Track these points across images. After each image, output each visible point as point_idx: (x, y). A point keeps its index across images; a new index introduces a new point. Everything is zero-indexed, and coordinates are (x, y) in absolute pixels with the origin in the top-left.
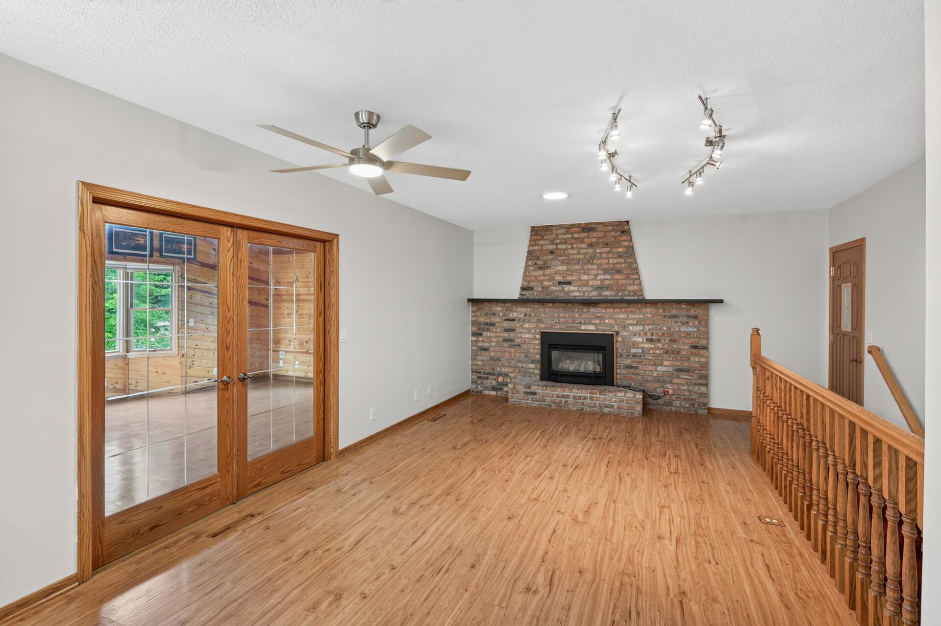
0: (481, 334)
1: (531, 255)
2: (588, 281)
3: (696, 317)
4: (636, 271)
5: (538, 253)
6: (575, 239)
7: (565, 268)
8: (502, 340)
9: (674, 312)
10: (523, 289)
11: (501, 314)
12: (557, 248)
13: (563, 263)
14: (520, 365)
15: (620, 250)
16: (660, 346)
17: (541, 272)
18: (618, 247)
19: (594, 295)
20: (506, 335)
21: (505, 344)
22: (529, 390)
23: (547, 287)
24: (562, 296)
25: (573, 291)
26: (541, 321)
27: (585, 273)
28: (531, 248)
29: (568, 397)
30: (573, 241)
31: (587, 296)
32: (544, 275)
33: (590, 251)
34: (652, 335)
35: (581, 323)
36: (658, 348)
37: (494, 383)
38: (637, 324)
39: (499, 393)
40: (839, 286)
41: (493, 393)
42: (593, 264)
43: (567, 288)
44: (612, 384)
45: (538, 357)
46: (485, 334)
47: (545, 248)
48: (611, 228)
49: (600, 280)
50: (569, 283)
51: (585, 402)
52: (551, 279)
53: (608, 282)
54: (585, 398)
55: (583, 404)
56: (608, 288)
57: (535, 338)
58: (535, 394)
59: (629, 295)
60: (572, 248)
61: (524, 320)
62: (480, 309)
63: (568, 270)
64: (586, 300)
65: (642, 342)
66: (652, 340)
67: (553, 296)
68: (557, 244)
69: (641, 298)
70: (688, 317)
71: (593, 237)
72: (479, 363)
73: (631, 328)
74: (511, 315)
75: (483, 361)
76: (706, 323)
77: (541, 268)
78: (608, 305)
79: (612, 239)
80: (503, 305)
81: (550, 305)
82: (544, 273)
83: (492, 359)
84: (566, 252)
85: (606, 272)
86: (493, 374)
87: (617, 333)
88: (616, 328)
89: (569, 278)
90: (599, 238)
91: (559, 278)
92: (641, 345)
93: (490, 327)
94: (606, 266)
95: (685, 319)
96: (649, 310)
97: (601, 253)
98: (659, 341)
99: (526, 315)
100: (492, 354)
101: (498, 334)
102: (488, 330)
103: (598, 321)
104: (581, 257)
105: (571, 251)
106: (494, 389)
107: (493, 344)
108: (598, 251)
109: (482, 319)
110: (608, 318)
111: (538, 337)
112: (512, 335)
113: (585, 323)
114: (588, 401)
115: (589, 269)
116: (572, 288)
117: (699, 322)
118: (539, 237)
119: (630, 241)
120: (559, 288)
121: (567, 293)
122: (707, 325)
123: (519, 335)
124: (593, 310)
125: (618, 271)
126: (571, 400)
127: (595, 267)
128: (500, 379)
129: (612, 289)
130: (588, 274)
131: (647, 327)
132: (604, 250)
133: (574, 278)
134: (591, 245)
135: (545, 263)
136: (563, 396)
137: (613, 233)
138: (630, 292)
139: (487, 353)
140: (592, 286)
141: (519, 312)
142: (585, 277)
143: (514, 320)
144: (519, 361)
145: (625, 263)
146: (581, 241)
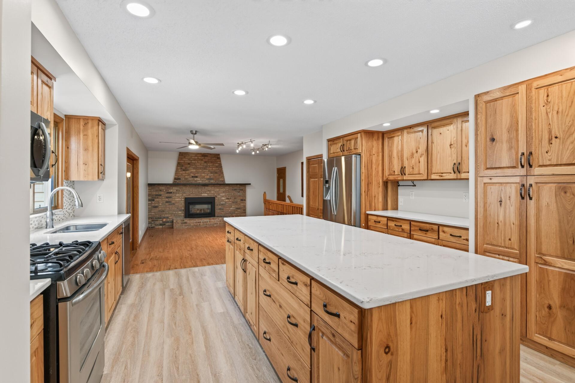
0: (153, 200)
1: (179, 164)
2: (204, 176)
3: (242, 190)
4: (222, 173)
5: (183, 164)
6: (199, 159)
7: (195, 171)
8: (165, 202)
9: (235, 188)
10: (175, 179)
11: (164, 190)
12: (191, 162)
13: (194, 168)
14: (174, 212)
15: (217, 165)
16: (231, 200)
17: (184, 172)
18: (216, 164)
19: (207, 182)
20: (167, 199)
21: (167, 204)
22: (183, 222)
23: (187, 179)
24: (194, 182)
25: (198, 180)
26: (184, 193)
27: (203, 173)
28: (179, 161)
29: (200, 222)
30: (198, 160)
31: (204, 182)
32: (185, 173)
33: (205, 164)
34: (228, 196)
35: (202, 193)
36: (230, 201)
37: (161, 222)
38: (223, 193)
39: (164, 226)
40: (280, 180)
41: (161, 227)
42: (207, 169)
43: (196, 179)
44: (215, 216)
45: (183, 208)
46: (156, 200)
47: (186, 162)
48: (213, 156)
49: (209, 176)
50: (197, 177)
51: (207, 223)
52: (189, 175)
53: (212, 177)
54: (207, 222)
55: (206, 224)
56: (212, 179)
57: (182, 200)
58: (186, 223)
59: (220, 182)
60: (198, 163)
61: (176, 193)
62: (153, 188)
63: (196, 172)
64: (204, 184)
65: (225, 200)
66: (228, 198)
67: (190, 182)
68: (191, 161)
69: (224, 183)
70: (240, 190)
71: (207, 159)
72: (153, 214)
73: (221, 194)
74: (170, 191)
75: (155, 212)
76: (244, 191)
77: (184, 170)
78: (212, 186)
79: (214, 160)
80: (165, 186)
81: (189, 186)
82: (185, 172)
83: (159, 211)
84: (195, 164)
85: (211, 173)
86: (161, 218)
87: (216, 196)
88: (216, 195)
89: (196, 175)
90: (208, 160)
91: (192, 175)
92: (224, 201)
93: (158, 196)
94: (212, 171)
95: (238, 191)
96: (227, 188)
97: (209, 166)
98: (230, 199)
99: (177, 191)
100: (160, 209)
101: (163, 200)
102: (158, 198)
103: (208, 192)
104: (202, 166)
105: (197, 164)
106: (161, 225)
107: (160, 204)
108: (208, 164)
109: (154, 193)
110: (213, 191)
111: (183, 200)
112: (170, 199)
113: (203, 193)
114: (208, 223)
115: (205, 172)
116: (199, 179)
117: (243, 191)
118: (183, 157)
119: (220, 161)
120: (192, 179)
121: (196, 181)
122: (245, 192)
123: (174, 199)
124: (206, 188)
125: (216, 173)
126: (201, 224)
127: (207, 171)
128: (164, 220)
129: (214, 180)
130: (205, 174)
131: (227, 194)
132: (211, 164)
133: (199, 175)
134: (205, 162)
135: (186, 168)
136: (198, 222)
137: (214, 158)
138: (220, 181)
139: (157, 209)
140: (206, 178)
141: (174, 189)
142: (203, 175)
143: (171, 193)
144: (174, 211)
145: (218, 170)
146: (202, 160)
